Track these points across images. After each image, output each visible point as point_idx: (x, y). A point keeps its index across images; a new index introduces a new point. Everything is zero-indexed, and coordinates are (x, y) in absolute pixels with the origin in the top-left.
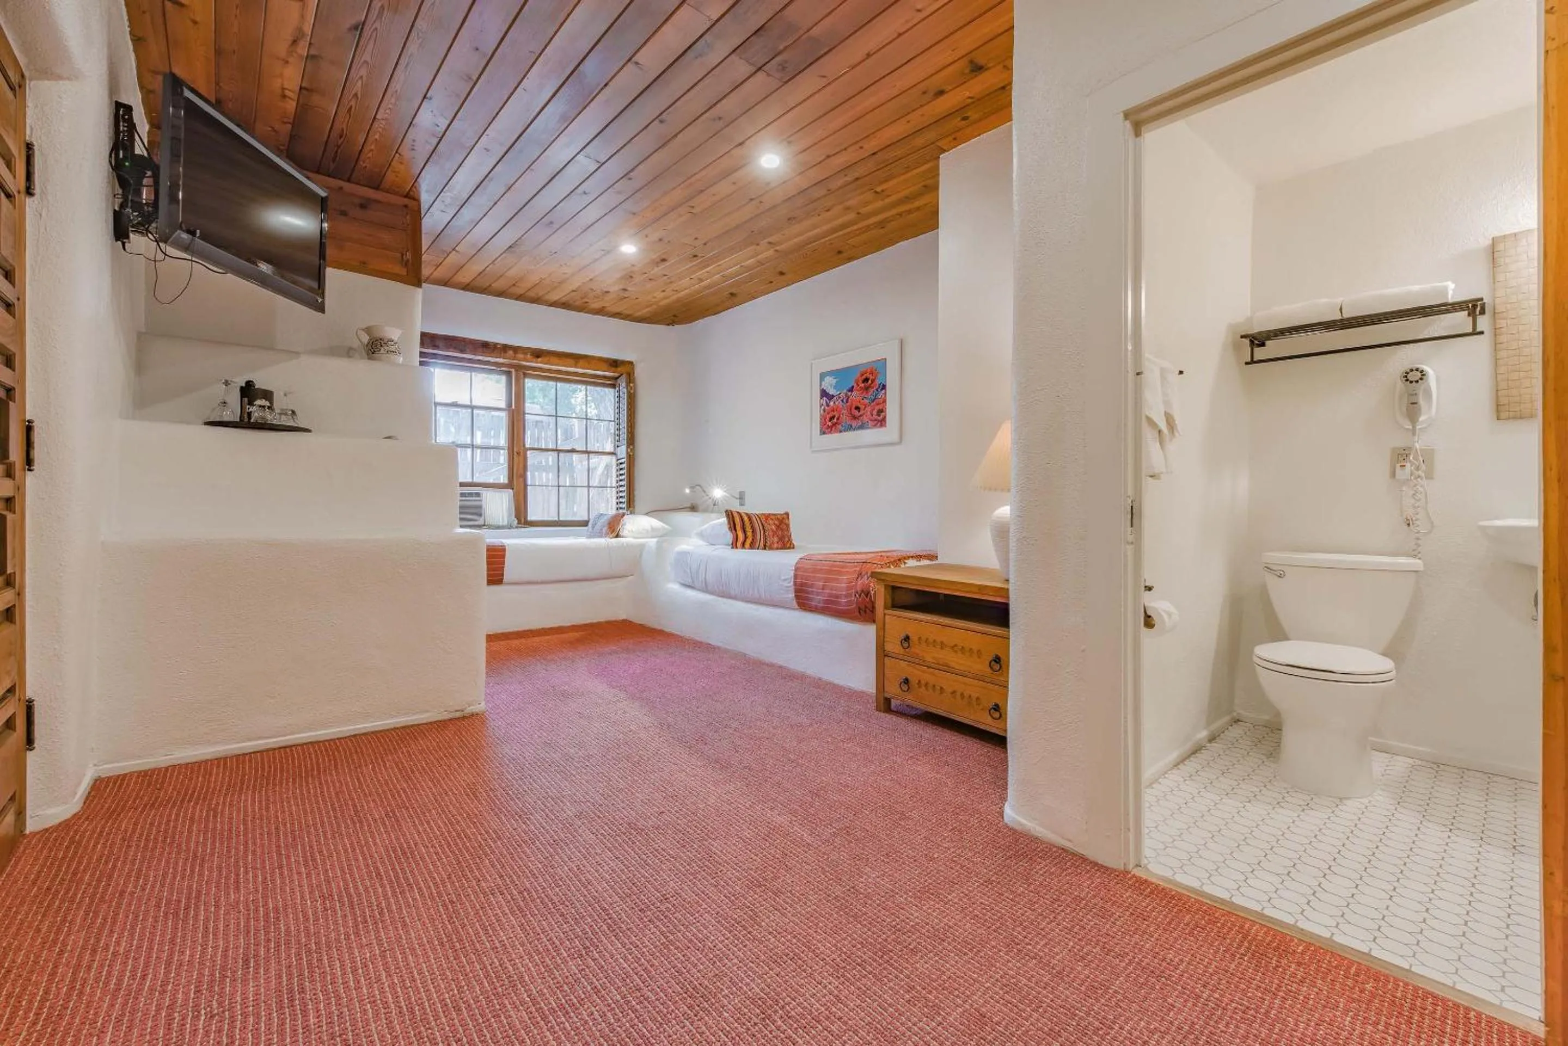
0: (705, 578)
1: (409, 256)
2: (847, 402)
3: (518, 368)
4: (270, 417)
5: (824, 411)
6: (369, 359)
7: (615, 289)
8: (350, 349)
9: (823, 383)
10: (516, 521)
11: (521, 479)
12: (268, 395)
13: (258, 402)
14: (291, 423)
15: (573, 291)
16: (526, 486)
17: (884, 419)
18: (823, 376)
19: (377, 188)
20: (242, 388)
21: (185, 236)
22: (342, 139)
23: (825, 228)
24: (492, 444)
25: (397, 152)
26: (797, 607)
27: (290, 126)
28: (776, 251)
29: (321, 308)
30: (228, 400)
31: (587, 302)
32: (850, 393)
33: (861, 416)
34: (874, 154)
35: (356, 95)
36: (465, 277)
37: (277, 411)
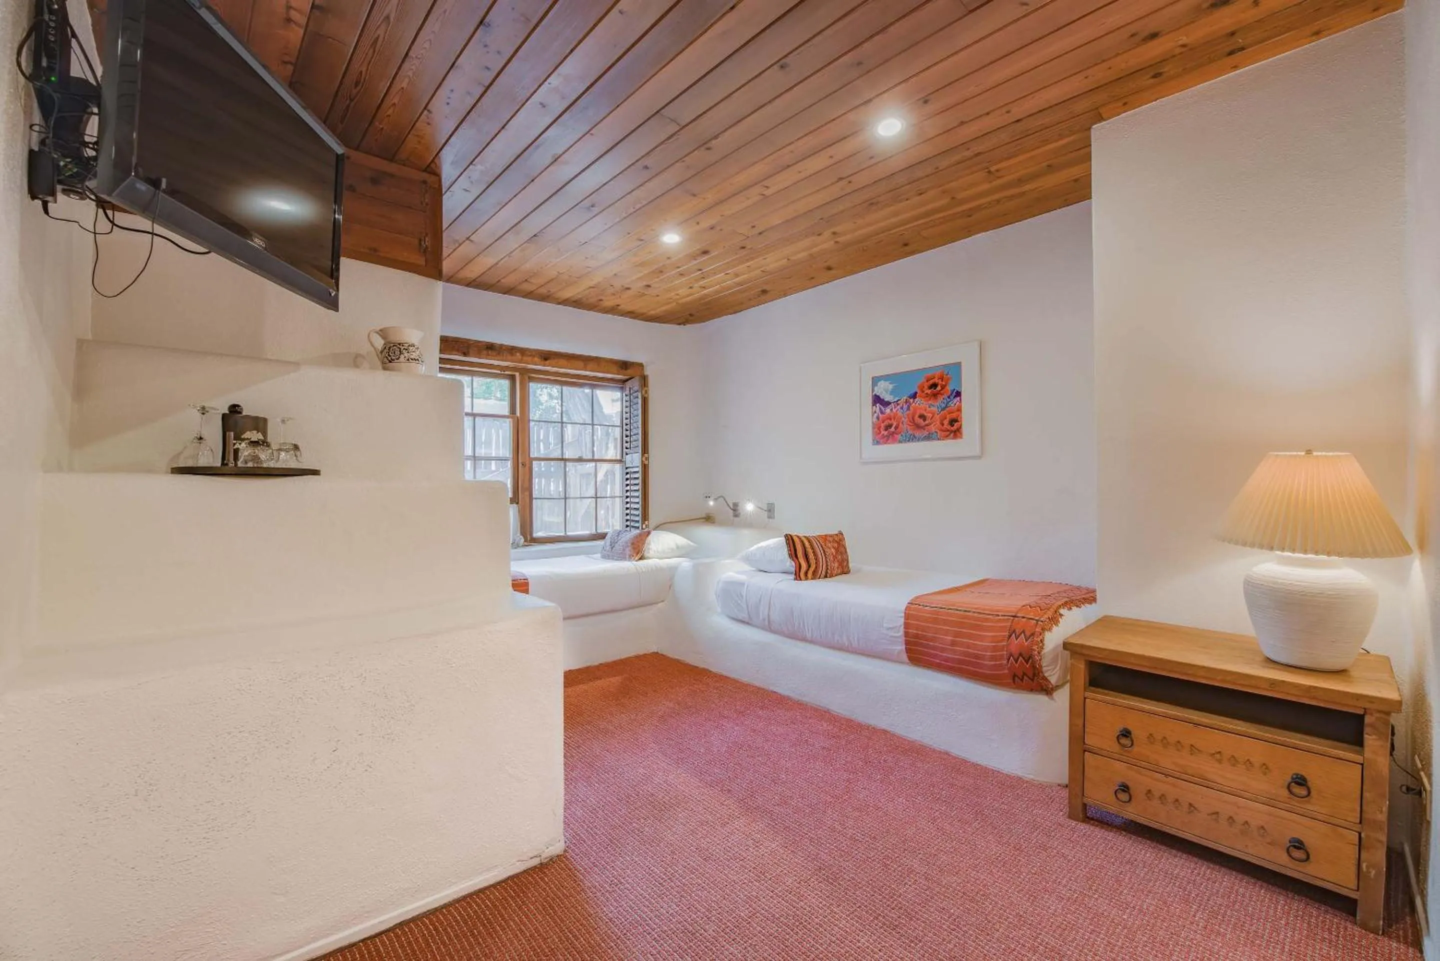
0: (769, 615)
1: (428, 242)
2: (908, 409)
3: (524, 372)
4: (266, 459)
5: (878, 418)
6: (385, 369)
7: (637, 286)
8: (357, 356)
9: (876, 388)
10: (523, 540)
11: (527, 493)
12: (260, 424)
13: (247, 435)
14: (293, 465)
15: (591, 287)
16: (531, 498)
17: (959, 430)
18: (875, 381)
19: (392, 160)
20: (224, 415)
21: (142, 186)
22: (358, 88)
23: (909, 215)
24: (494, 455)
25: (425, 108)
26: (907, 660)
27: (290, 68)
28: (836, 242)
29: (332, 304)
30: (205, 435)
31: (601, 300)
32: (911, 400)
33: (927, 425)
34: (1018, 121)
35: (388, 18)
36: (473, 272)
37: (274, 446)
